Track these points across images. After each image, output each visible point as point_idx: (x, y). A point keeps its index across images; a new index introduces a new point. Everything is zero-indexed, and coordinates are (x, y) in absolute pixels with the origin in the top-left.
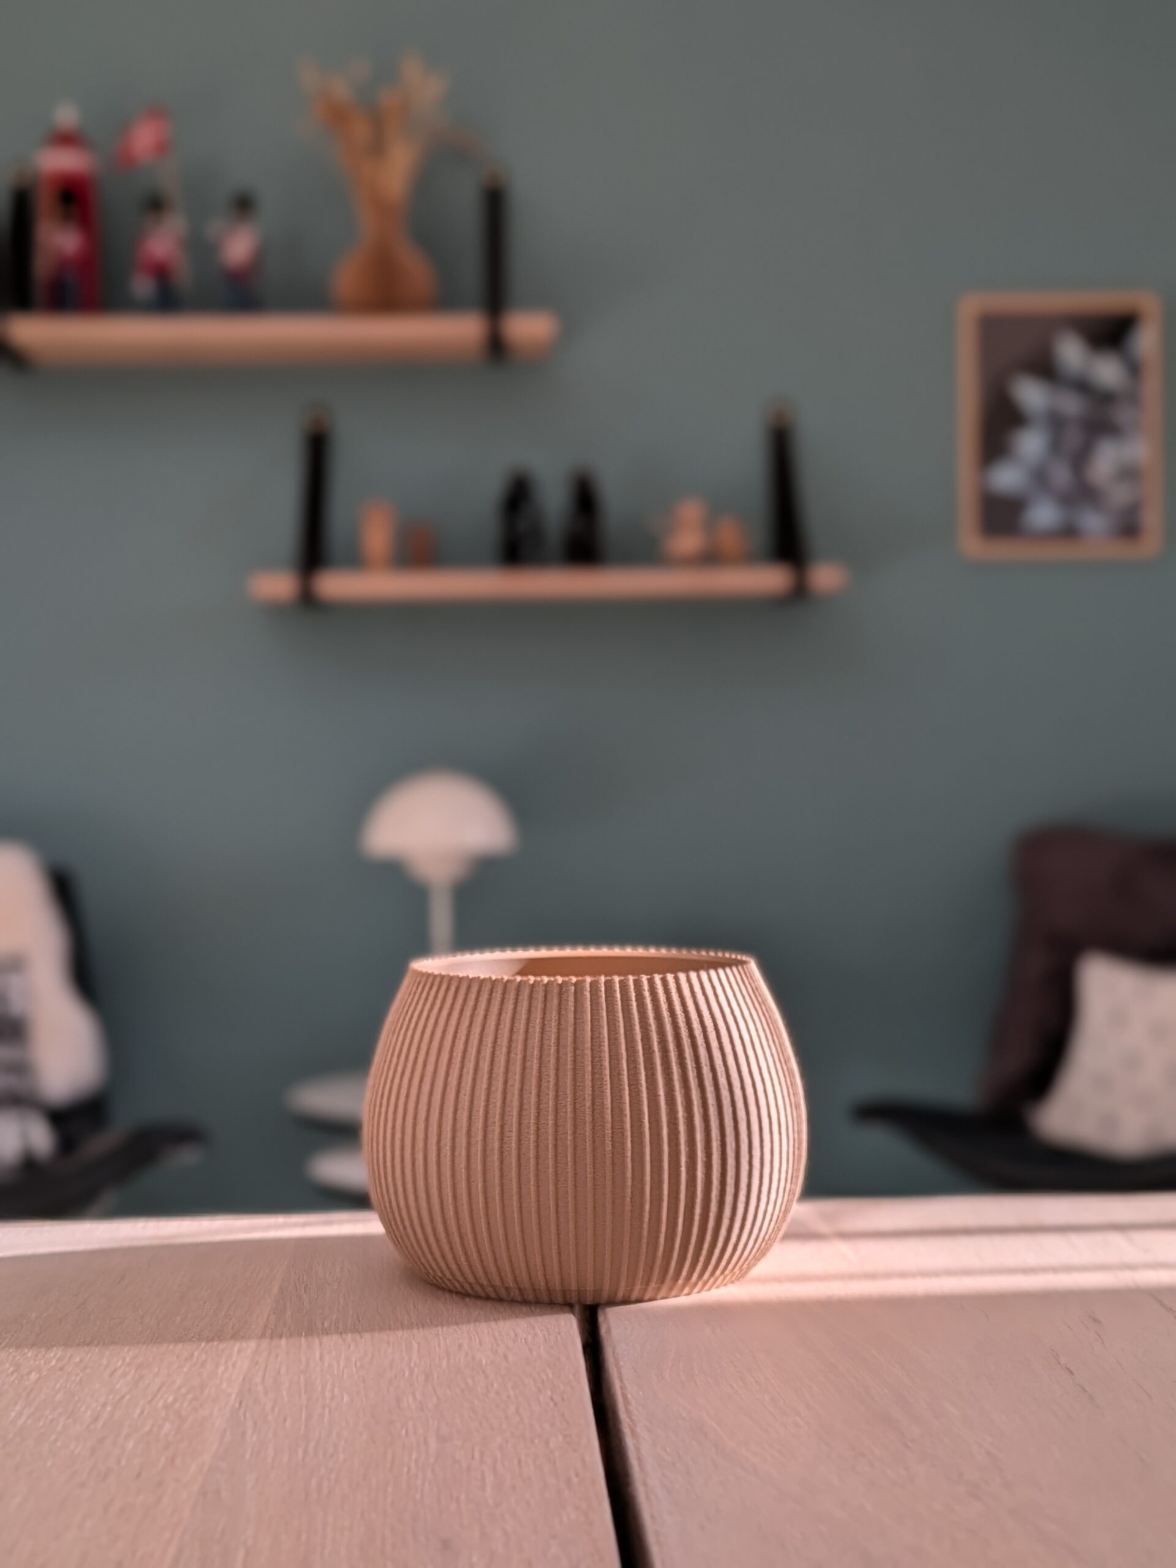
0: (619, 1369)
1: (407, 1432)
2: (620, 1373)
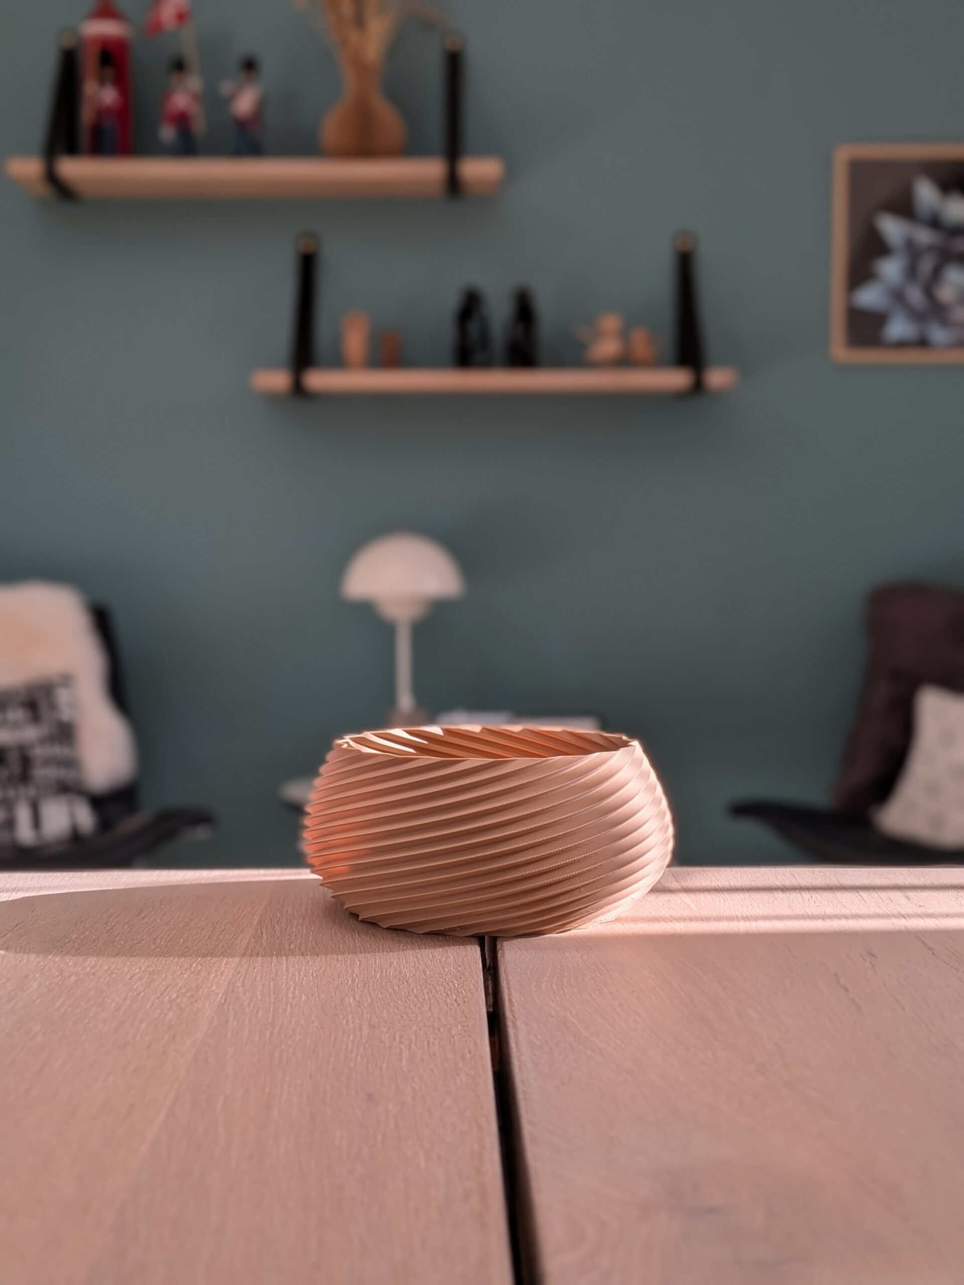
0: (508, 981)
1: (347, 1022)
2: (508, 984)
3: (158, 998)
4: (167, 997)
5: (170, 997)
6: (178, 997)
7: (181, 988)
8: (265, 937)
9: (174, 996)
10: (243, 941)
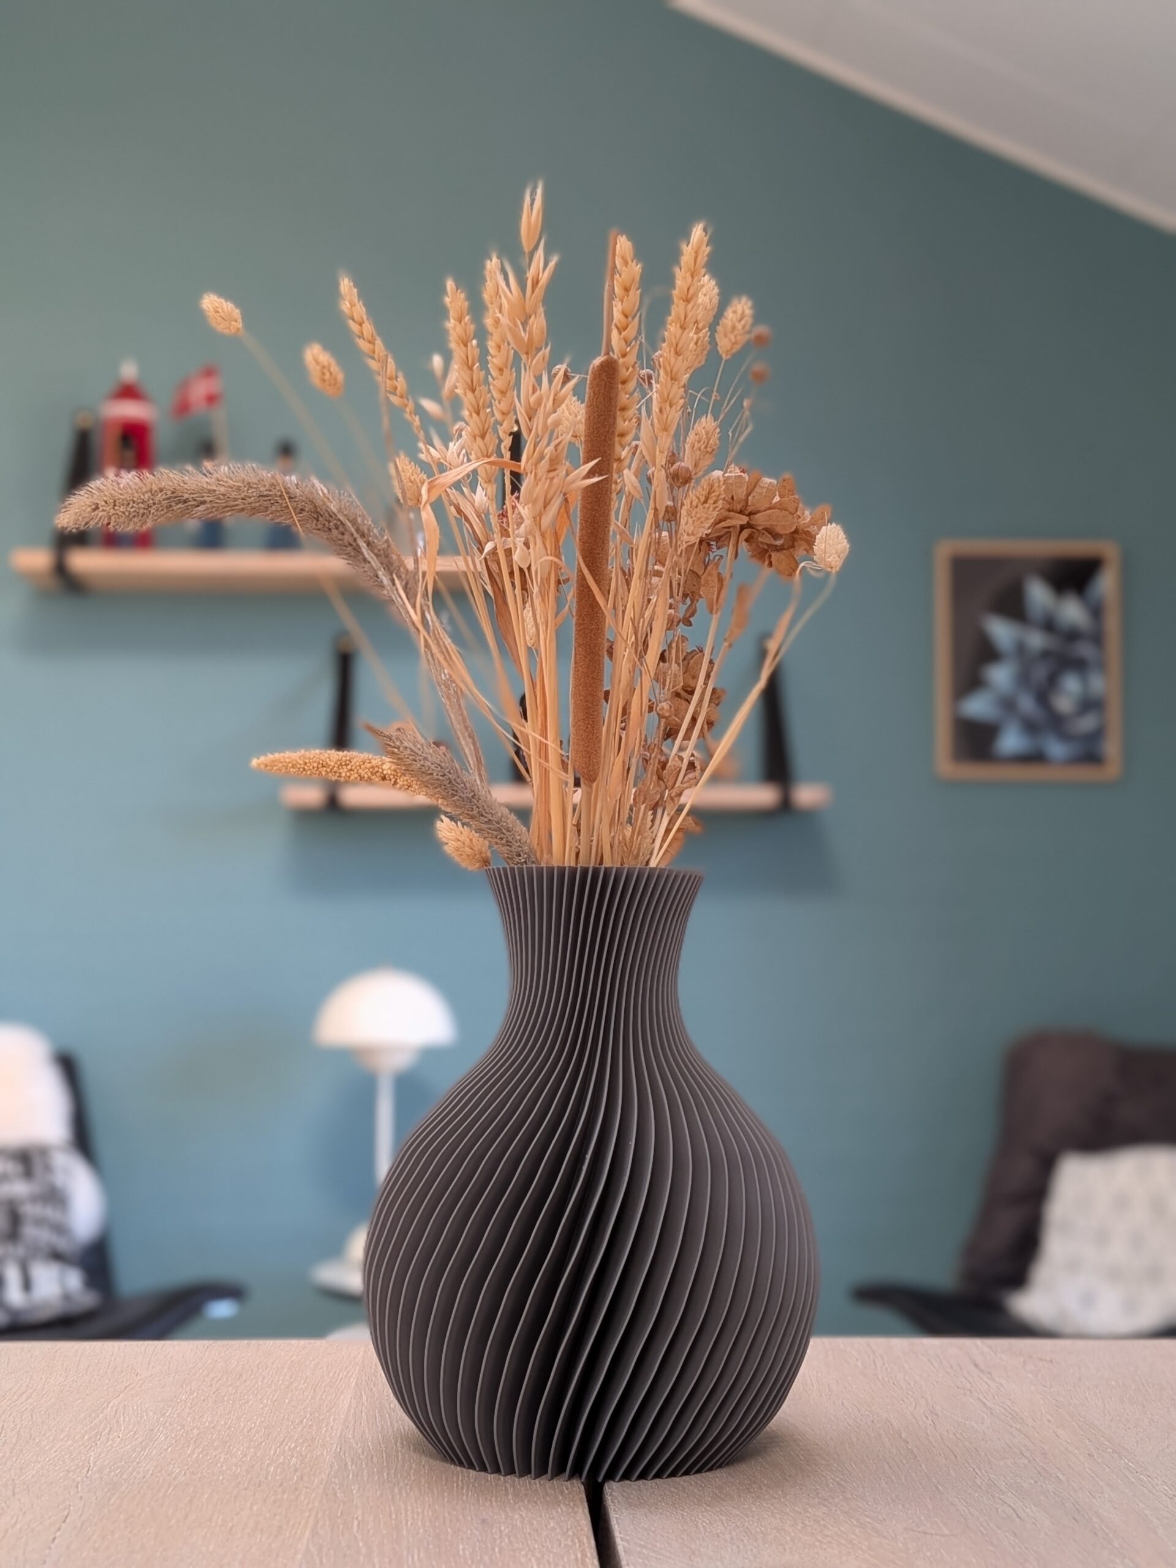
3: (279, 1447)
4: (287, 1447)
5: (290, 1446)
6: (296, 1446)
7: (297, 1439)
8: (365, 1398)
9: (293, 1445)
10: (345, 1402)
